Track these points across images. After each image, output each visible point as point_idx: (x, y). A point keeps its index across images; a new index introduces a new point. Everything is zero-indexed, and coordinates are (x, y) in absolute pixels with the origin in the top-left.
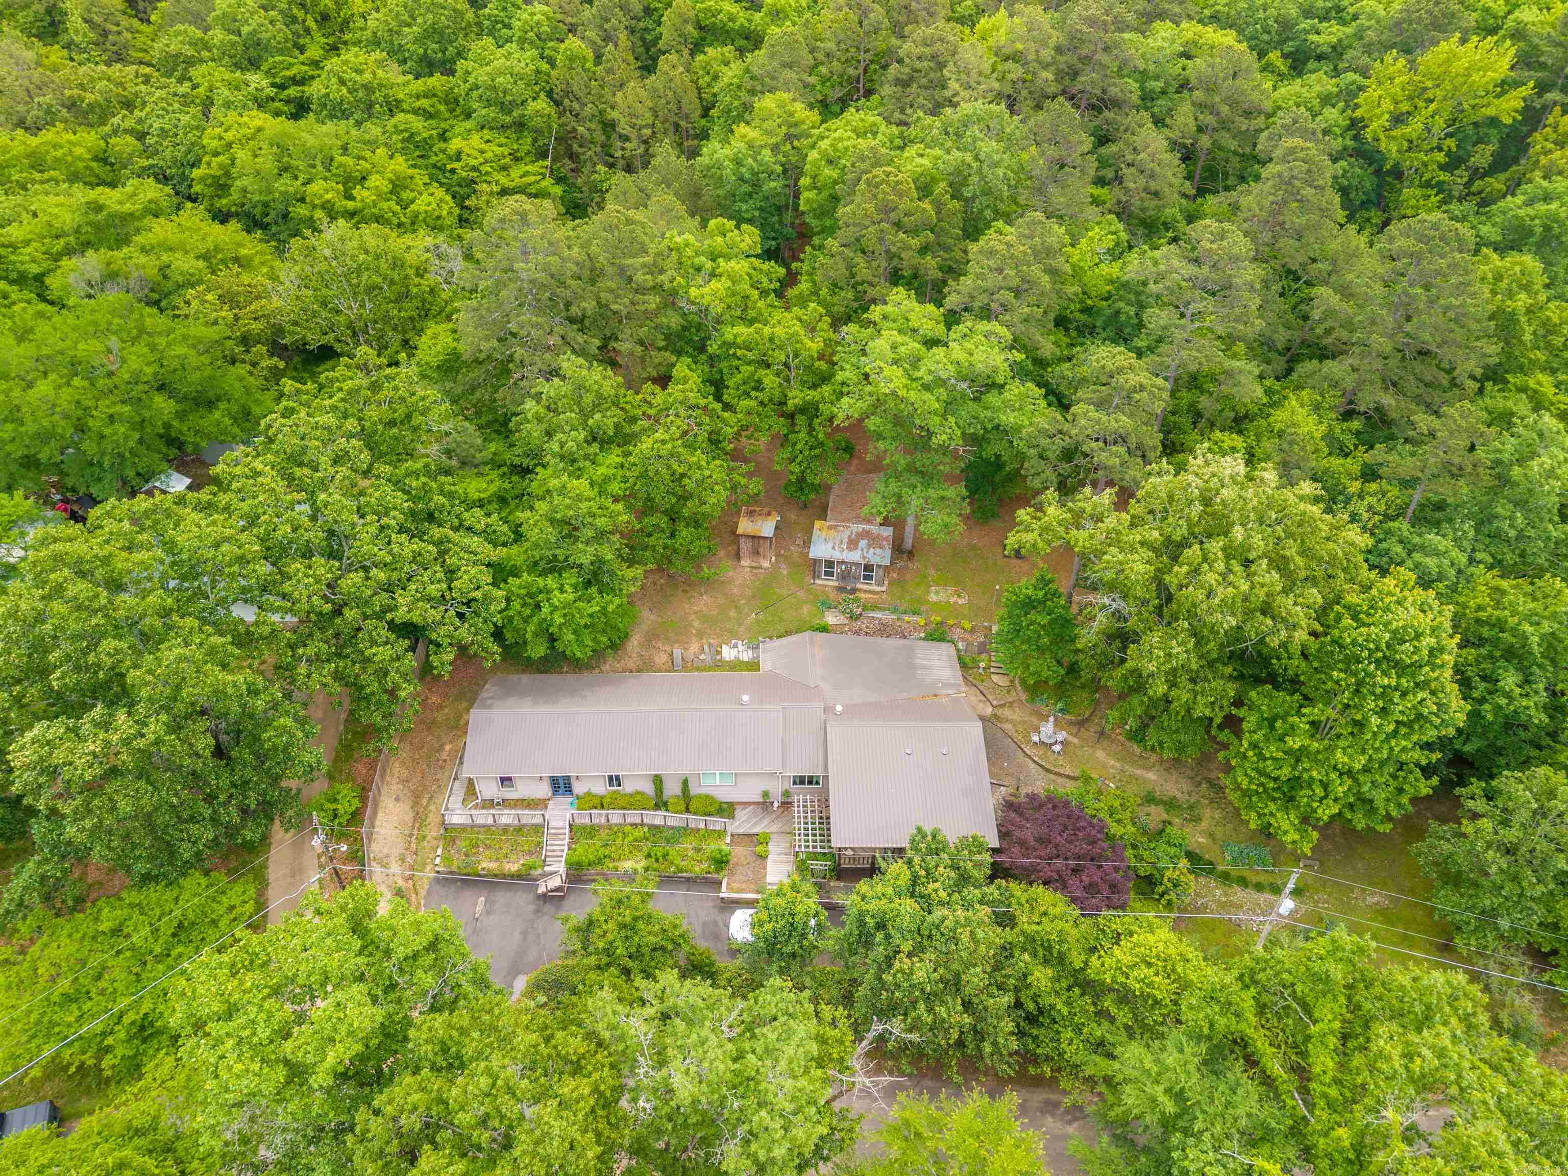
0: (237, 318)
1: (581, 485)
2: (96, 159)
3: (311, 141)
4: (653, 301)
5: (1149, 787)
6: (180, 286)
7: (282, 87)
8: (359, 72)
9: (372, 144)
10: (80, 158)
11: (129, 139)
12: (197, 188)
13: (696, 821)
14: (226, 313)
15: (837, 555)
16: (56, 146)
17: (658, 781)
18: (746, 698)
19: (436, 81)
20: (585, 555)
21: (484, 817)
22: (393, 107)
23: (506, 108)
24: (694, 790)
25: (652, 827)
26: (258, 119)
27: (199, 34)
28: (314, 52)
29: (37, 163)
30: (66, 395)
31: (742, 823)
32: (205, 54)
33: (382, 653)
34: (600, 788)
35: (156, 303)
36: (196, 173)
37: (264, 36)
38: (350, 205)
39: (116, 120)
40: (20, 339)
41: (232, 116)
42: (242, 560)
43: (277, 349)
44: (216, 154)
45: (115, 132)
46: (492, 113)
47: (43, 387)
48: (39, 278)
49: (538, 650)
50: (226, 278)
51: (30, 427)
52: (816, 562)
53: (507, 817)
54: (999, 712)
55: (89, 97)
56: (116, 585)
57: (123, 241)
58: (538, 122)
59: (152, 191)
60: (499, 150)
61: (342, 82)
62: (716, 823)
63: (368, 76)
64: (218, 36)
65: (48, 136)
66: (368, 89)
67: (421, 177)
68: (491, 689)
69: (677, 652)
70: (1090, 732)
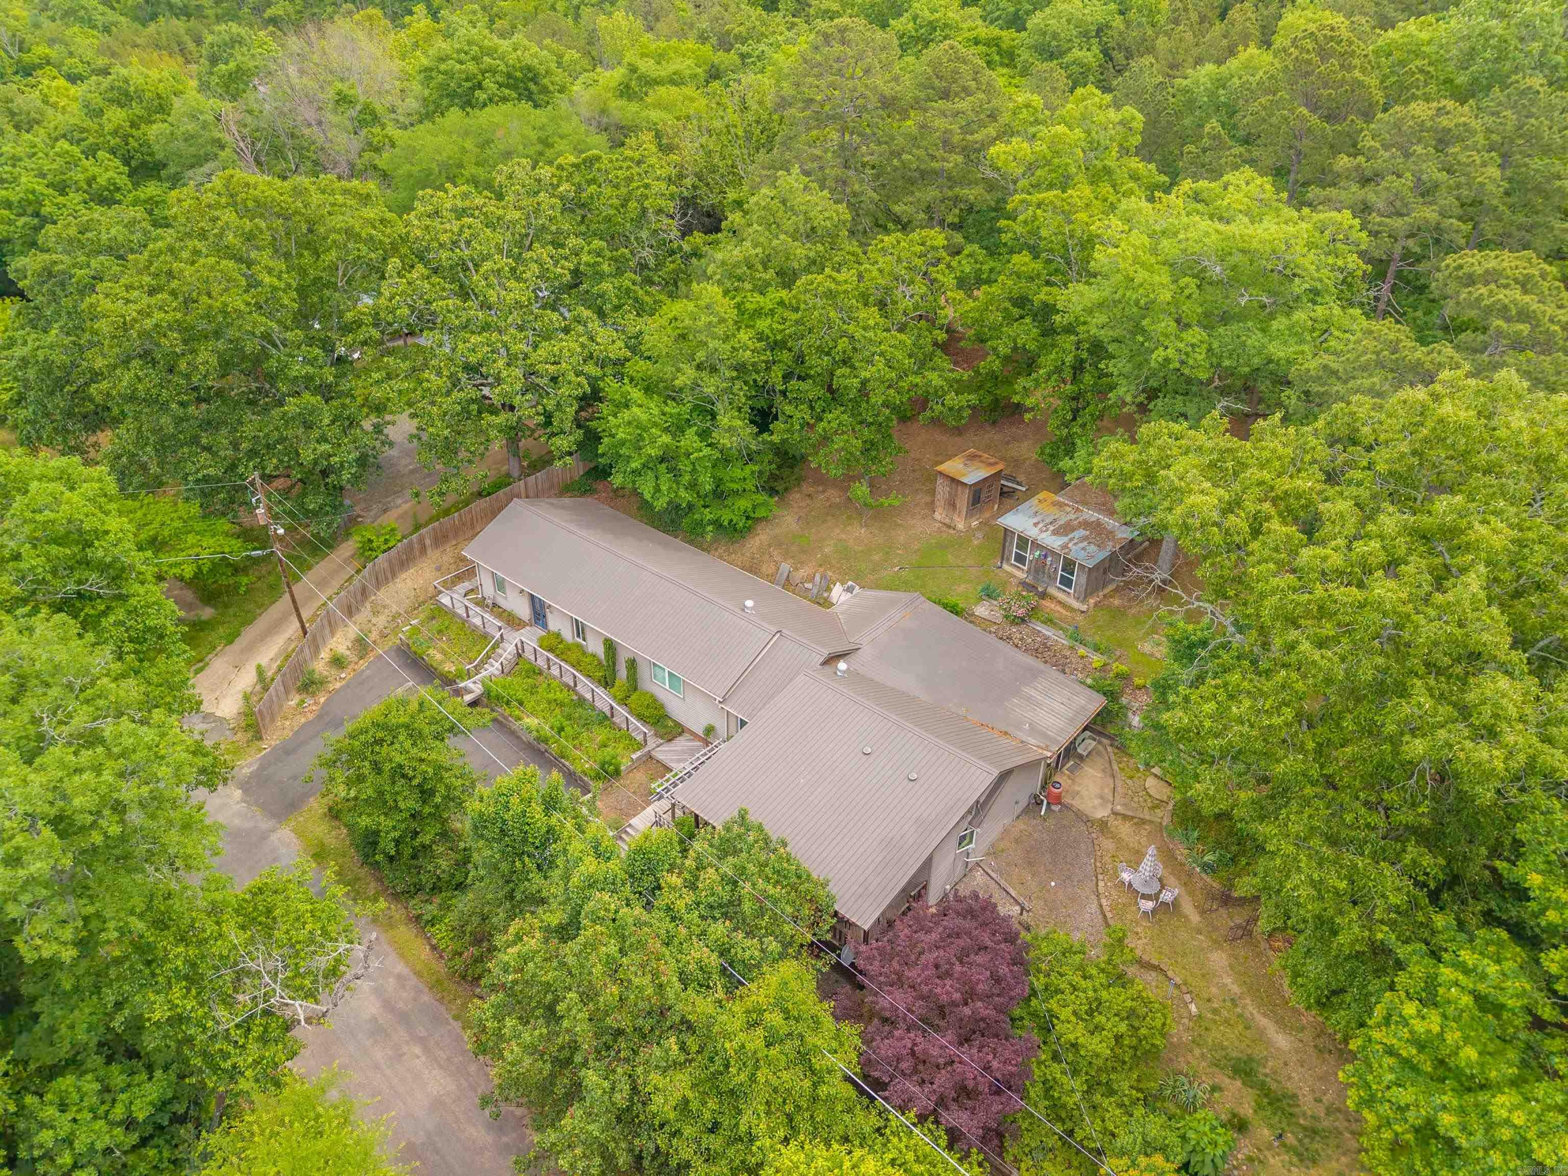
5: (1259, 1052)
13: (622, 717)
15: (1032, 532)
17: (611, 647)
18: (749, 603)
24: (640, 681)
25: (579, 698)
31: (671, 751)
34: (568, 634)
52: (1007, 532)
54: (1114, 823)
62: (636, 730)
68: (566, 501)
69: (785, 567)
70: (1228, 919)
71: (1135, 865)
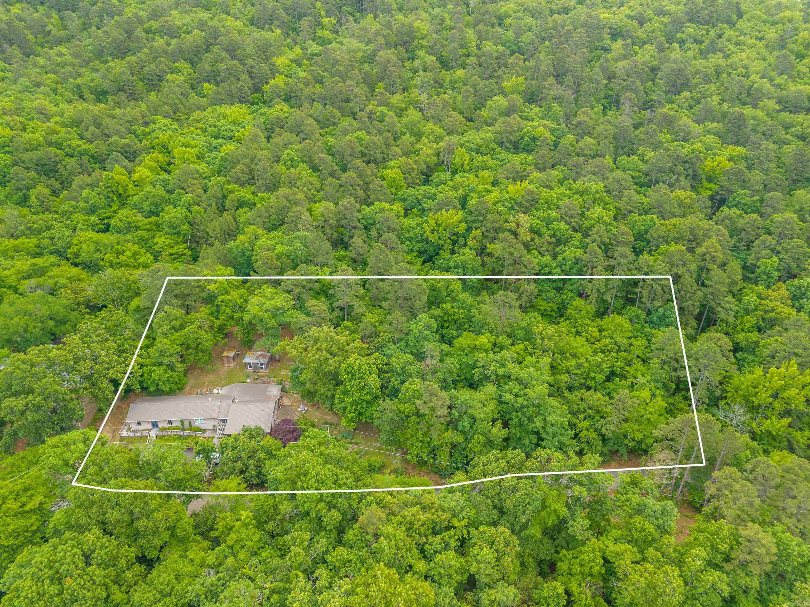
0: (76, 298)
1: (167, 341)
2: (36, 246)
3: (106, 242)
4: (197, 290)
6: (61, 288)
7: (103, 220)
8: (127, 217)
9: (128, 242)
10: (31, 247)
11: (48, 240)
12: (69, 256)
13: (192, 433)
14: (73, 296)
15: (251, 361)
16: (23, 244)
17: (182, 422)
19: (153, 219)
20: (166, 360)
21: (132, 434)
22: (137, 228)
23: (174, 228)
24: (193, 426)
25: (180, 436)
26: (91, 234)
27: (75, 203)
28: (115, 208)
29: (17, 250)
30: (23, 321)
31: (207, 434)
32: (77, 210)
33: (104, 386)
34: (166, 425)
35: (52, 294)
36: (69, 251)
37: (97, 204)
38: (118, 260)
39: (44, 234)
40: (11, 306)
41: (82, 234)
42: (67, 361)
43: (88, 306)
44: (76, 245)
45: (43, 238)
46: (169, 230)
47: (16, 319)
48: (15, 287)
49: (153, 389)
50: (75, 285)
51: (11, 330)
52: (246, 363)
53: (138, 434)
54: (293, 404)
55: (36, 226)
56: (33, 366)
57: (42, 275)
58: (184, 232)
59: (53, 259)
60: (170, 241)
61: (121, 221)
62: (199, 434)
63: (129, 219)
64: (81, 204)
65: (20, 240)
66: (129, 223)
67: (143, 251)
68: (138, 400)
69: (199, 391)
70: (315, 408)
71: (299, 407)
